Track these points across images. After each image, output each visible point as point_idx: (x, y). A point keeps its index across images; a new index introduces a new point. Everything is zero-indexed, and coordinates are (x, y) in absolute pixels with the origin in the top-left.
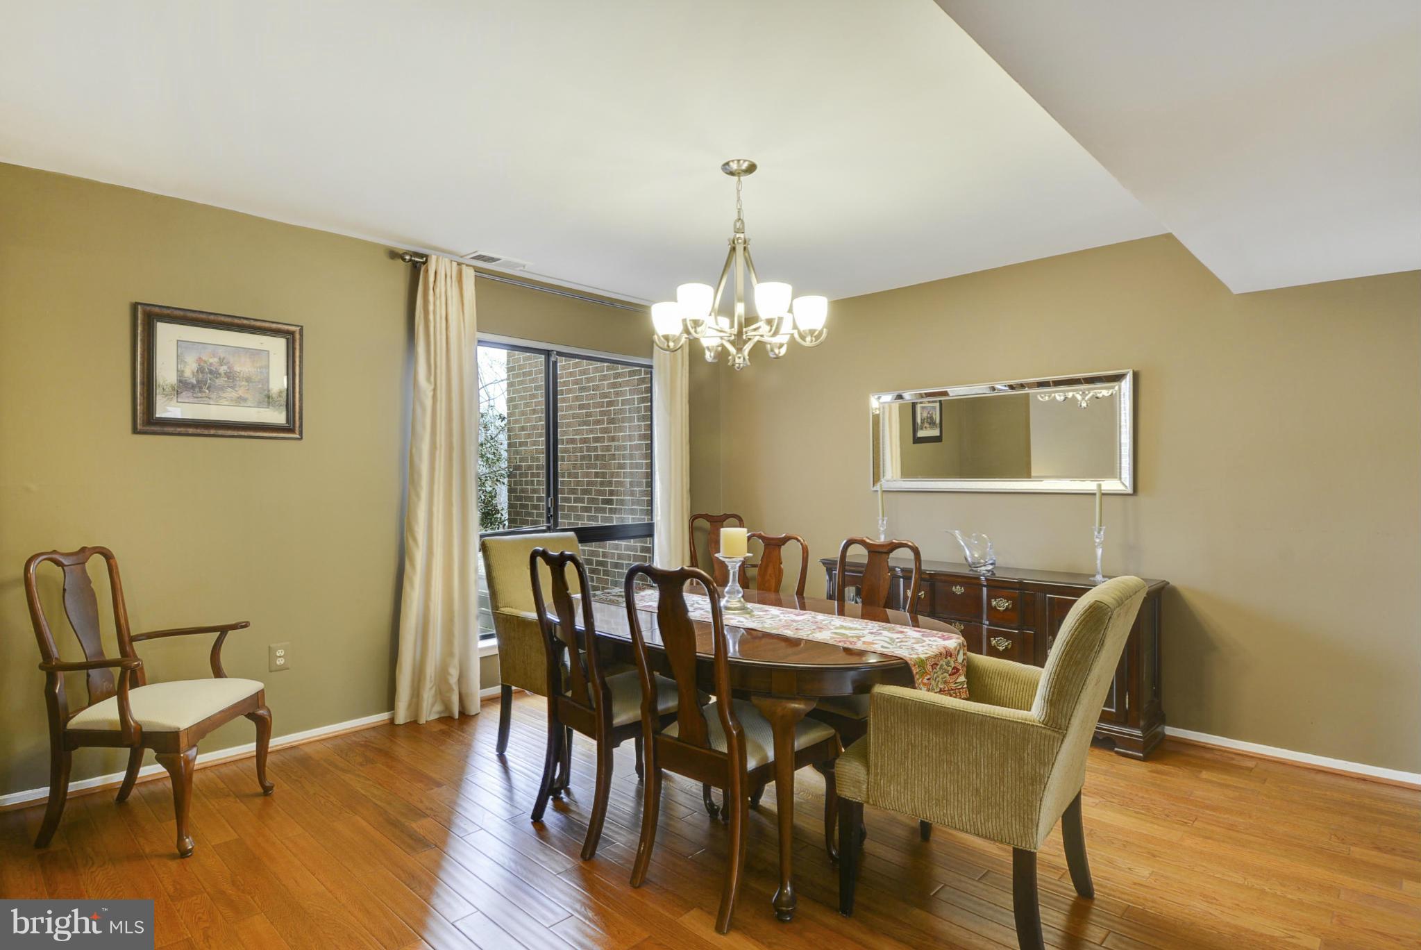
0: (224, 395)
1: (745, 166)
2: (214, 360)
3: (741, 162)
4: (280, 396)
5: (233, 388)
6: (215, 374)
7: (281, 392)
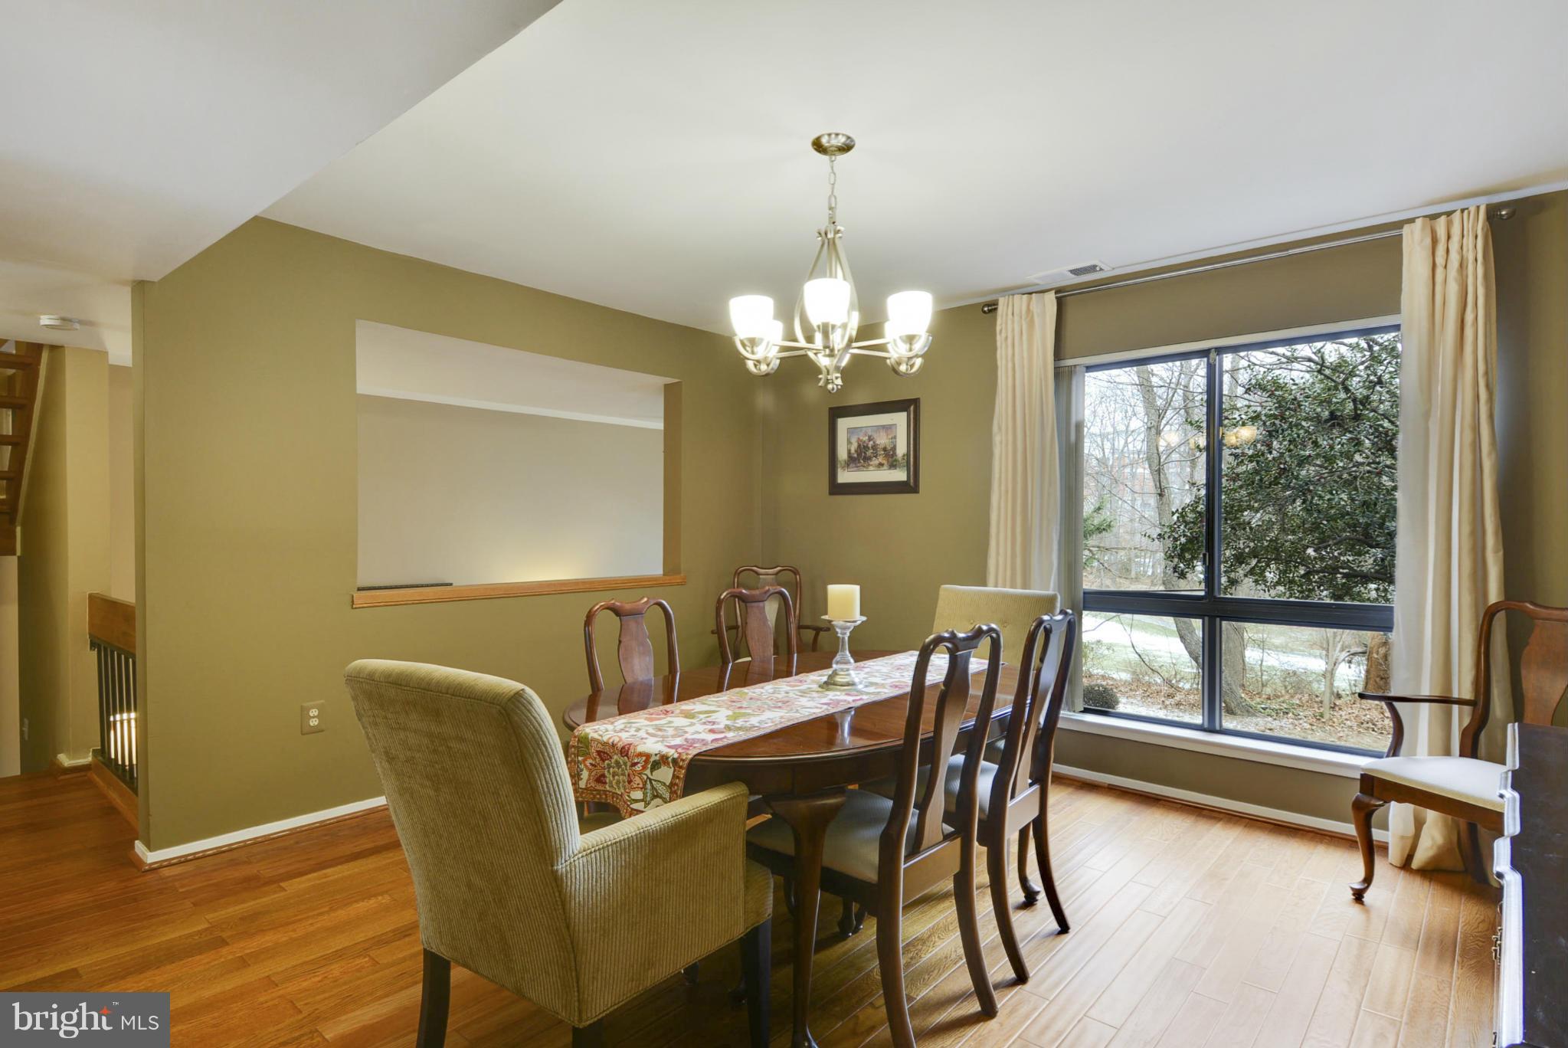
0: (871, 463)
1: (842, 140)
2: (866, 439)
3: (833, 136)
4: (904, 459)
5: (876, 457)
6: (866, 448)
7: (904, 455)
